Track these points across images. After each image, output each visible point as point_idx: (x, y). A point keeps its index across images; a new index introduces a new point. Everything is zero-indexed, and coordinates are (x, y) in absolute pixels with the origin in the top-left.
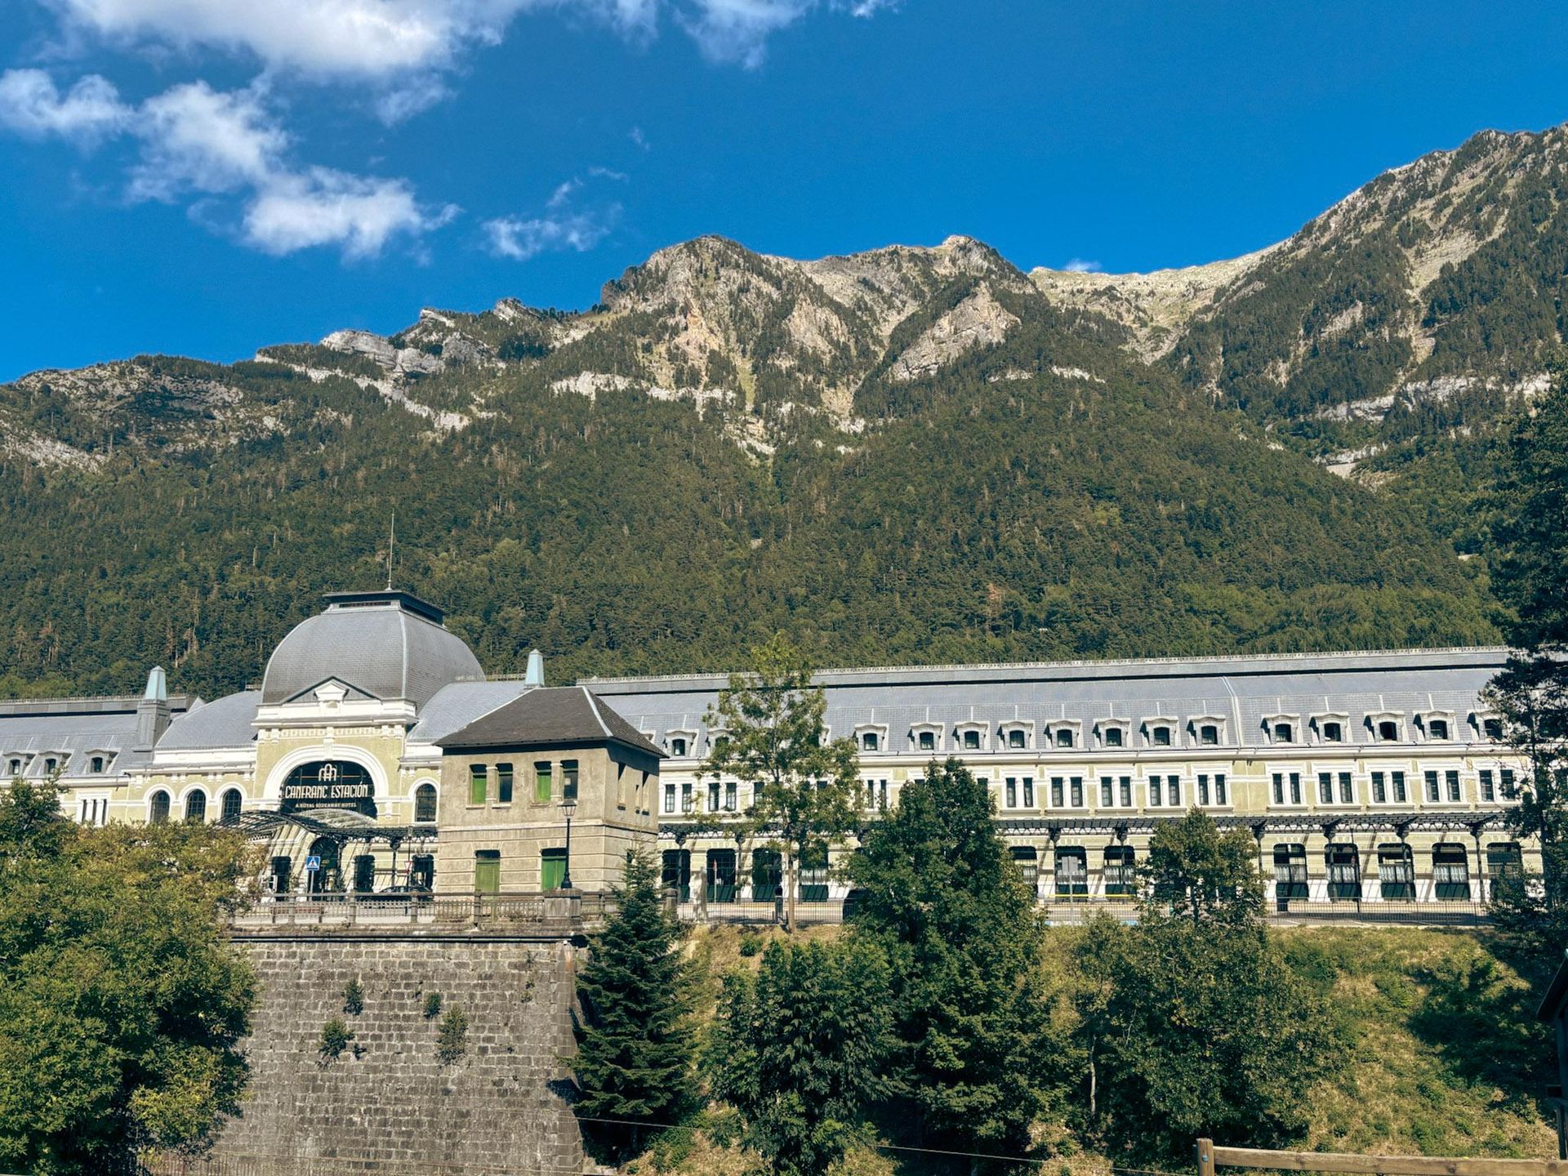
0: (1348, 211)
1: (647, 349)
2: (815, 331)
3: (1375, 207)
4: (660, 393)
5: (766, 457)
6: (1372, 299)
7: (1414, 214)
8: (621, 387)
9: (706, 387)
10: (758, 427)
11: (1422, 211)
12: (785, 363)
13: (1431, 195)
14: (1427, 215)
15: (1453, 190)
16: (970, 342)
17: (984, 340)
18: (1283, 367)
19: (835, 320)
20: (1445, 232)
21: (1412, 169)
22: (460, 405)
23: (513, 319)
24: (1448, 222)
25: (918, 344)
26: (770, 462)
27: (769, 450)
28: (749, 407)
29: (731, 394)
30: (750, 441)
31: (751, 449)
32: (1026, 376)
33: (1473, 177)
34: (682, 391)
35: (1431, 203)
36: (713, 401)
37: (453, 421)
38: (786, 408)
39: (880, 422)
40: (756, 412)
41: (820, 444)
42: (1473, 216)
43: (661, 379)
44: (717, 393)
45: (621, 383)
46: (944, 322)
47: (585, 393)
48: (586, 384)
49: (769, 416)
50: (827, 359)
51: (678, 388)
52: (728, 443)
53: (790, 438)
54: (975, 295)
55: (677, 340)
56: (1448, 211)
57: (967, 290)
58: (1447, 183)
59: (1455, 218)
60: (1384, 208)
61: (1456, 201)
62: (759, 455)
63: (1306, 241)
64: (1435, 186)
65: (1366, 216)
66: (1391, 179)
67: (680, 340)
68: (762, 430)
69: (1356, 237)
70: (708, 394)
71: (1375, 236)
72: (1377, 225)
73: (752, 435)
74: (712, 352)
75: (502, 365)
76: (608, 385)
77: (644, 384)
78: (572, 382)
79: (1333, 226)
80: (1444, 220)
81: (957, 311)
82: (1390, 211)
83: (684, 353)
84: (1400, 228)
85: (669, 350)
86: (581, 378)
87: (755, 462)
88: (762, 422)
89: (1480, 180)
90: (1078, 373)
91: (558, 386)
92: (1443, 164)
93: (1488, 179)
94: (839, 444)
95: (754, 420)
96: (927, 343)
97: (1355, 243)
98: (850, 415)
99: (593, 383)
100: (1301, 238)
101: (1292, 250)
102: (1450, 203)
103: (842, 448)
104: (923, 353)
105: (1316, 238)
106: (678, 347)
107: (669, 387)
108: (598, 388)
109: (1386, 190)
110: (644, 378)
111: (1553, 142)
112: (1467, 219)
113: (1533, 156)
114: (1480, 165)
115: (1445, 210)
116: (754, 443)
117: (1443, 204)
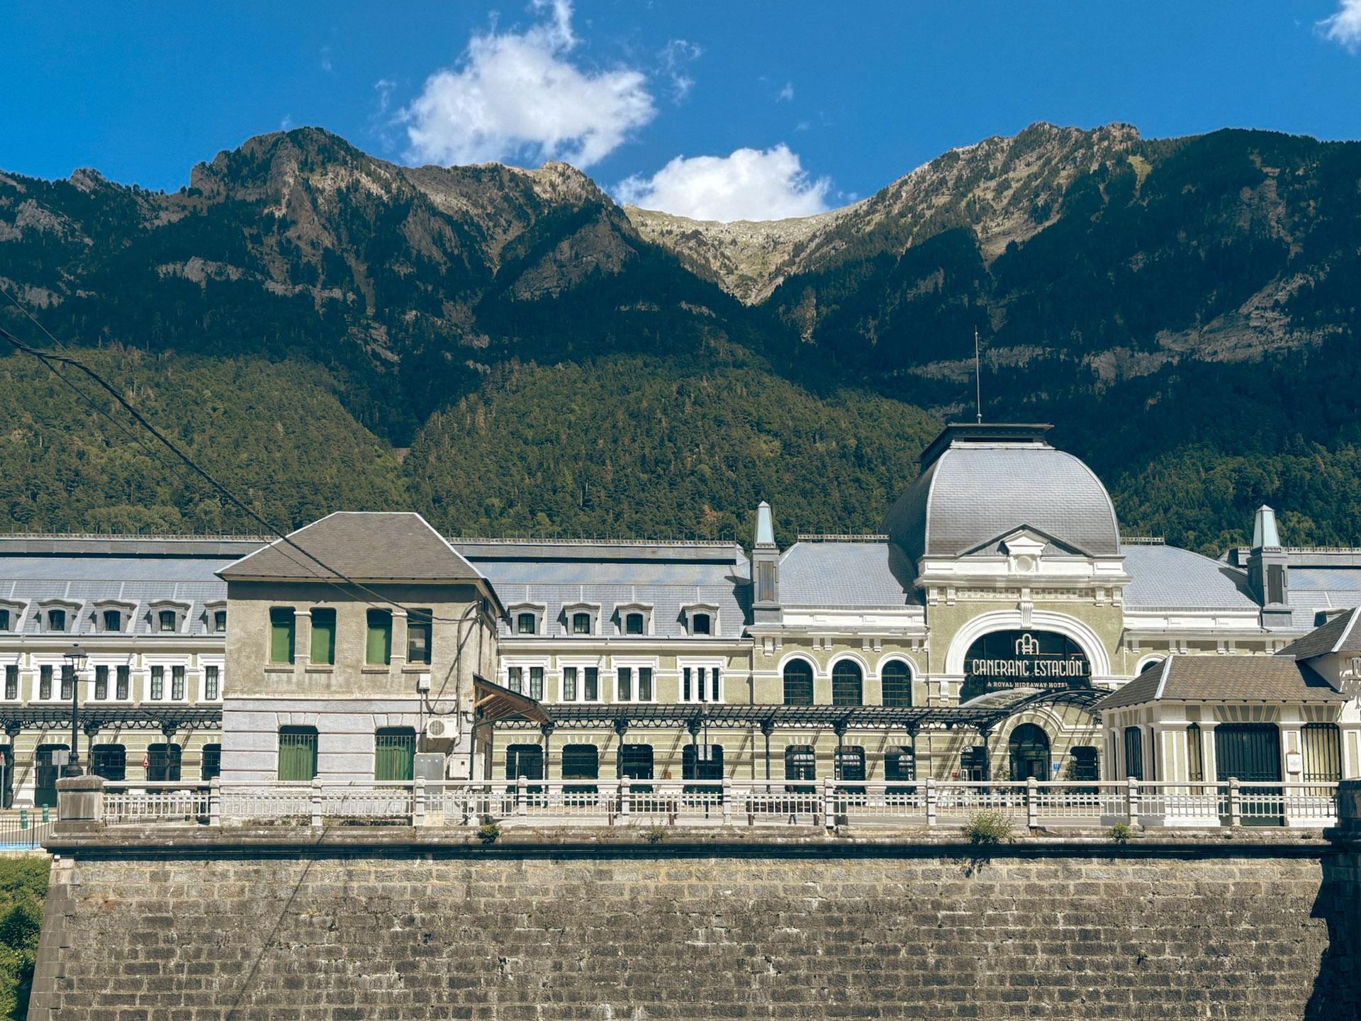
0: (918, 183)
1: (256, 239)
2: (429, 240)
3: (943, 182)
4: (277, 288)
5: (392, 364)
6: (952, 266)
7: (978, 192)
8: (234, 277)
9: (324, 287)
10: (381, 333)
11: (984, 191)
12: (404, 270)
13: (992, 178)
14: (990, 196)
15: (1011, 174)
16: (590, 269)
17: (605, 268)
18: (872, 323)
19: (448, 232)
20: (1007, 213)
21: (977, 149)
22: (48, 280)
23: (94, 192)
24: (1009, 203)
25: (538, 265)
26: (396, 369)
27: (395, 358)
28: (370, 311)
29: (351, 296)
30: (374, 346)
31: (375, 355)
32: (656, 308)
33: (1028, 165)
34: (298, 289)
35: (993, 184)
36: (332, 300)
37: (39, 297)
38: (411, 315)
39: (506, 340)
40: (378, 317)
41: (449, 356)
42: (1031, 201)
43: (275, 273)
44: (337, 293)
45: (234, 274)
46: (565, 245)
47: (195, 279)
48: (194, 270)
49: (392, 323)
50: (443, 269)
51: (295, 284)
52: (353, 346)
53: (414, 348)
54: (597, 223)
55: (288, 234)
56: (1009, 193)
57: (588, 216)
58: (1006, 168)
59: (1015, 200)
60: (950, 184)
61: (1015, 185)
62: (385, 362)
63: (880, 207)
64: (995, 168)
65: (936, 188)
66: (955, 157)
67: (291, 233)
68: (385, 337)
69: (929, 208)
70: (326, 294)
71: (947, 208)
72: (946, 199)
73: (375, 341)
74: (326, 249)
75: (87, 240)
76: (219, 273)
77: (259, 277)
78: (178, 266)
79: (904, 194)
80: (1005, 201)
81: (578, 236)
82: (956, 187)
83: (297, 247)
84: (968, 204)
85: (280, 243)
86: (190, 263)
87: (381, 370)
88: (384, 329)
89: (1035, 168)
90: (705, 310)
91: (163, 270)
92: (1003, 151)
93: (1042, 168)
94: (469, 358)
95: (376, 325)
96: (548, 265)
97: (928, 213)
98: (473, 330)
99: (203, 270)
100: (876, 203)
101: (868, 213)
102: (1009, 187)
103: (470, 363)
104: (544, 275)
105: (890, 205)
106: (289, 241)
107: (284, 282)
108: (209, 275)
109: (952, 167)
110: (257, 270)
111: (1101, 139)
112: (1025, 203)
113: (1083, 151)
114: (1035, 155)
115: (1005, 193)
116: (379, 349)
117: (1003, 187)
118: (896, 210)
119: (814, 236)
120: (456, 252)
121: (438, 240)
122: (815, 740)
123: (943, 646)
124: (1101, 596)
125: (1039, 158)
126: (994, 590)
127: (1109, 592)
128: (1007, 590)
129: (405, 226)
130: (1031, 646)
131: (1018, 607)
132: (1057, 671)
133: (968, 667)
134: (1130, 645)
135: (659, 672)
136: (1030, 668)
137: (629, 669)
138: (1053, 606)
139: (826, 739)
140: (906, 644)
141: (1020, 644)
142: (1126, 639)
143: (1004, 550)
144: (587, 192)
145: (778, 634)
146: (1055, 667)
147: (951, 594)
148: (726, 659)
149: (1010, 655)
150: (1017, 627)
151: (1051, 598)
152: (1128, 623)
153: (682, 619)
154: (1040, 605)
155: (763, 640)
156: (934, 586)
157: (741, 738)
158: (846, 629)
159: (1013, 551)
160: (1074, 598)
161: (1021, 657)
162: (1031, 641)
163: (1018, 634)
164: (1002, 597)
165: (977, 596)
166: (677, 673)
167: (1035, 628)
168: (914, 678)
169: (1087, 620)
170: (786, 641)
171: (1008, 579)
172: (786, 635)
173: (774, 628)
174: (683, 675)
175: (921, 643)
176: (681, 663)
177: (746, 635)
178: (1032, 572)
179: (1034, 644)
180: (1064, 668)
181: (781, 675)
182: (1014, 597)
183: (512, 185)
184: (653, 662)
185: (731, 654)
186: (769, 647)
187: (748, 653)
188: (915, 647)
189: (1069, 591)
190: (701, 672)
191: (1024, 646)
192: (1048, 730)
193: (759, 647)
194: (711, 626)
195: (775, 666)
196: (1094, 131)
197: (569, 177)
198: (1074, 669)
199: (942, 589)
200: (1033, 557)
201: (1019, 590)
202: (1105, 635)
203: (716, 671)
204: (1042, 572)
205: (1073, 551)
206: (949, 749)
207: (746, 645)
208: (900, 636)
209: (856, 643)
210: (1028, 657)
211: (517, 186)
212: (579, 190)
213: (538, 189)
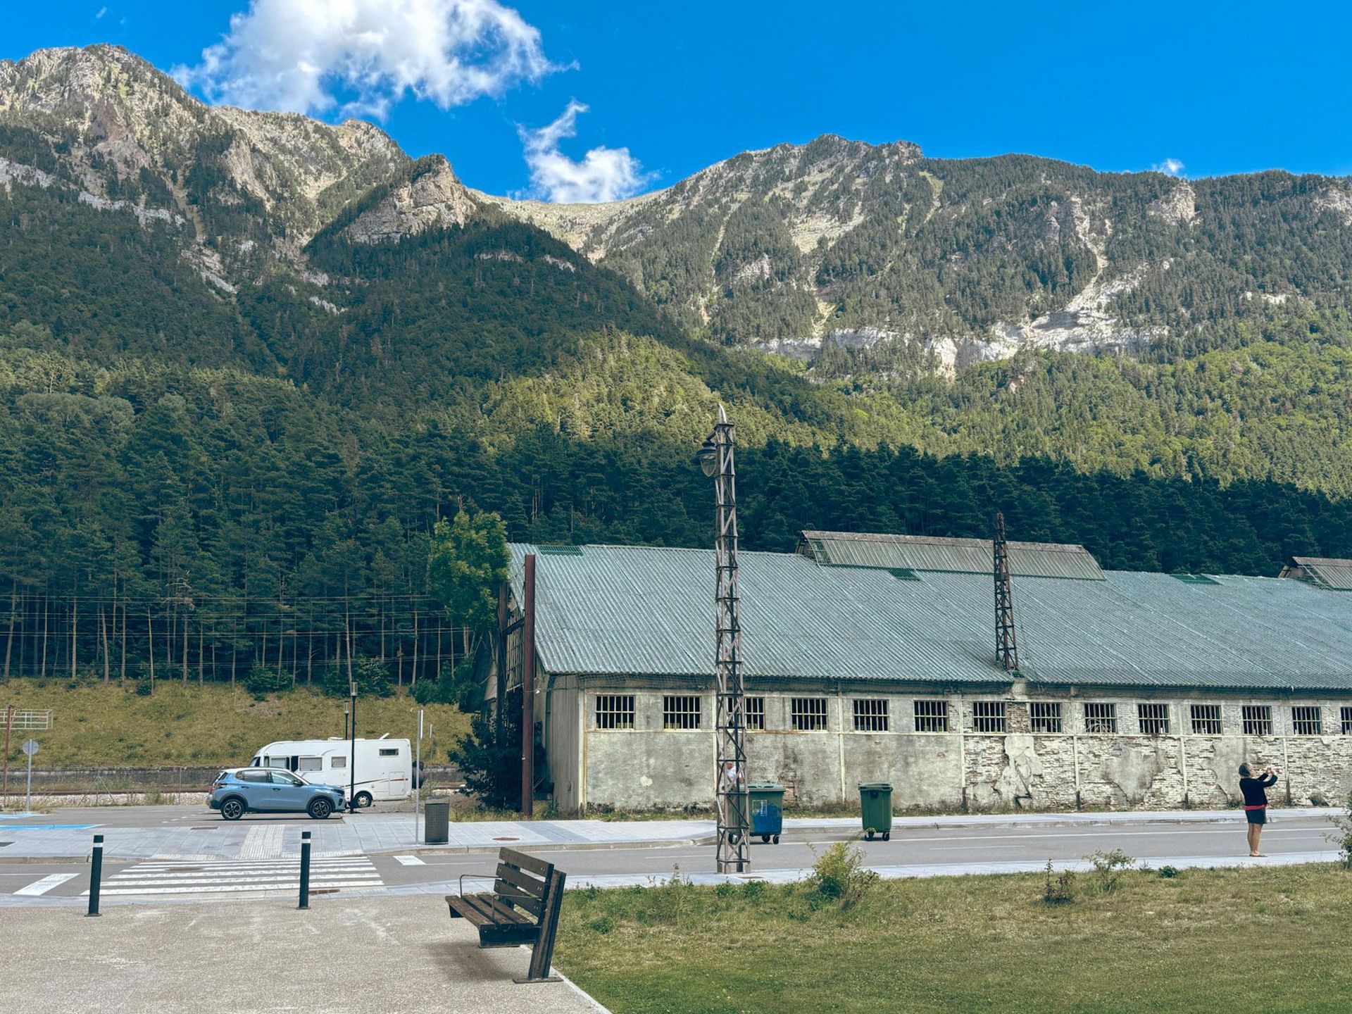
0: (715, 179)
1: (62, 149)
2: (252, 174)
3: (741, 179)
4: (98, 203)
5: (229, 295)
6: (775, 254)
7: (777, 191)
8: (44, 184)
9: (147, 207)
10: (213, 260)
11: (783, 190)
12: (232, 201)
13: (788, 180)
15: (806, 178)
16: (433, 218)
17: (448, 219)
18: (702, 301)
19: (270, 168)
20: (809, 211)
21: (771, 153)
24: (810, 204)
25: (377, 209)
26: (233, 300)
27: (229, 288)
28: (201, 237)
29: (179, 219)
30: (208, 274)
31: (210, 283)
32: (520, 259)
33: (821, 171)
34: (118, 205)
35: (791, 185)
36: (159, 222)
38: (247, 246)
39: (347, 281)
40: (210, 243)
41: (292, 288)
42: (832, 203)
43: (90, 185)
44: (164, 214)
45: (45, 180)
46: (405, 193)
49: (226, 251)
50: (268, 206)
51: (114, 199)
52: (187, 270)
53: (253, 280)
54: (437, 173)
55: (98, 148)
56: (808, 194)
57: (430, 165)
58: (801, 171)
59: (815, 201)
60: (748, 182)
61: (812, 188)
62: (219, 291)
63: (679, 198)
64: (791, 171)
65: (735, 185)
66: (750, 158)
67: (101, 148)
68: (218, 266)
69: (733, 201)
70: (151, 213)
71: (751, 203)
72: (747, 195)
73: (208, 268)
74: (143, 169)
76: (28, 177)
77: (72, 187)
79: (702, 188)
80: (805, 202)
81: (418, 185)
82: (755, 185)
83: (110, 162)
84: (771, 200)
85: (89, 156)
87: (218, 299)
88: (217, 257)
89: (827, 175)
90: (569, 265)
92: (795, 157)
93: (836, 176)
94: (312, 294)
95: (209, 253)
96: (388, 210)
97: (735, 207)
98: (308, 268)
99: (7, 172)
100: (675, 193)
101: (667, 203)
102: (806, 189)
103: (315, 299)
104: (383, 219)
105: (688, 198)
106: (101, 155)
107: (101, 196)
108: (14, 179)
109: (747, 167)
110: (69, 180)
111: (891, 154)
112: (826, 204)
113: (875, 162)
114: (827, 162)
115: (804, 194)
116: (213, 278)
117: (800, 189)
118: (696, 200)
119: (611, 222)
121: (260, 176)
125: (831, 166)
129: (226, 157)
144: (392, 152)
183: (317, 136)
196: (883, 147)
197: (373, 136)
211: (322, 137)
212: (384, 149)
213: (343, 143)
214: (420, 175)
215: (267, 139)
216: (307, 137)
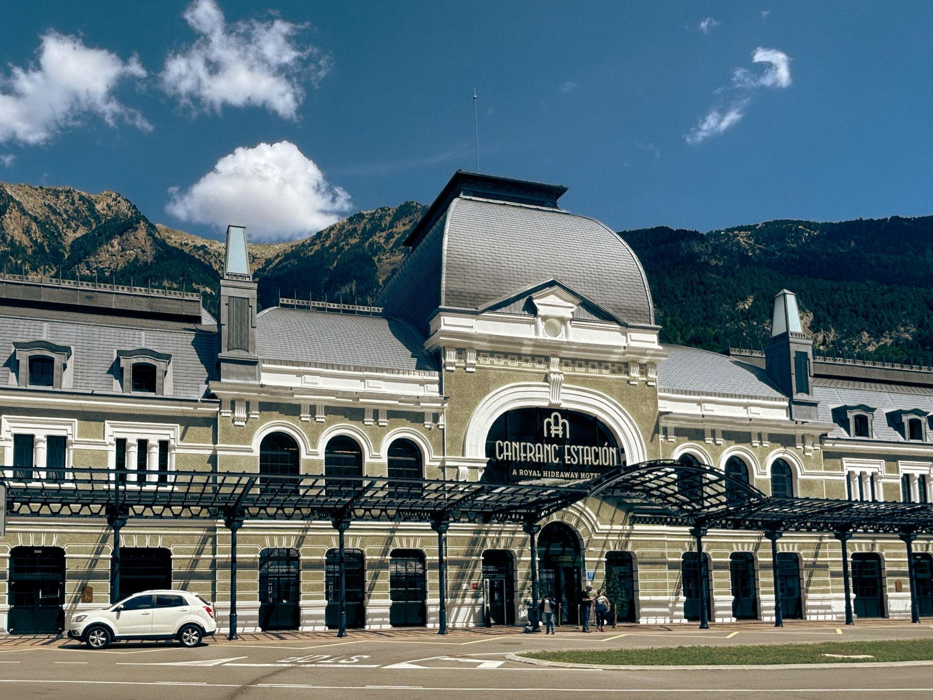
0: (340, 230)
2: (21, 231)
3: (355, 230)
7: (375, 238)
11: (379, 238)
13: (383, 230)
14: (382, 241)
15: (394, 230)
17: (142, 259)
19: (34, 226)
20: (392, 251)
21: (375, 213)
24: (393, 246)
25: (97, 253)
33: (404, 225)
35: (384, 234)
46: (115, 242)
50: (29, 250)
54: (136, 229)
56: (393, 240)
57: (131, 224)
58: (392, 225)
59: (396, 245)
60: (359, 232)
61: (396, 236)
63: (318, 242)
64: (385, 225)
65: (352, 233)
66: (362, 216)
69: (347, 244)
71: (357, 246)
72: (356, 240)
79: (332, 235)
80: (391, 245)
81: (124, 237)
82: (362, 234)
84: (370, 244)
89: (408, 227)
92: (389, 215)
96: (103, 254)
97: (346, 248)
100: (315, 239)
101: (310, 245)
102: (393, 237)
104: (99, 260)
105: (324, 241)
109: (360, 222)
114: (408, 220)
115: (391, 240)
117: (390, 236)
118: (327, 244)
119: (278, 256)
120: (39, 240)
121: (27, 231)
122: (301, 540)
123: (461, 421)
124: (635, 373)
125: (410, 222)
126: (519, 357)
127: (644, 368)
128: (534, 358)
129: (3, 219)
130: (560, 428)
131: (546, 379)
132: (589, 459)
133: (490, 450)
134: (665, 431)
135: (77, 443)
136: (559, 454)
137: (33, 436)
138: (584, 381)
139: (316, 540)
140: (417, 418)
141: (549, 424)
142: (662, 424)
143: (531, 309)
144: (132, 212)
145: (253, 396)
146: (587, 454)
147: (471, 358)
148: (178, 428)
149: (538, 437)
150: (545, 404)
151: (581, 371)
152: (664, 406)
153: (116, 371)
154: (570, 379)
155: (233, 405)
156: (451, 347)
157: (197, 539)
158: (344, 394)
159: (542, 311)
160: (606, 374)
161: (550, 440)
162: (561, 421)
163: (546, 412)
164: (527, 366)
165: (500, 363)
166: (105, 444)
167: (564, 406)
168: (427, 462)
169: (621, 399)
170: (265, 407)
171: (537, 344)
172: (265, 398)
173: (249, 388)
174: (114, 448)
175: (436, 418)
176: (112, 431)
177: (209, 396)
178: (561, 338)
179: (564, 425)
180: (597, 456)
181: (257, 452)
182: (541, 368)
183: (81, 202)
184: (69, 429)
185: (187, 422)
186: (241, 413)
187: (211, 422)
188: (428, 423)
189: (600, 364)
190: (143, 445)
191: (553, 427)
192: (580, 530)
193: (226, 413)
194: (158, 381)
195: (248, 440)
197: (119, 202)
198: (606, 456)
199: (461, 352)
200: (563, 320)
201: (547, 359)
202: (641, 419)
203: (164, 446)
204: (572, 339)
205: (606, 317)
206: (470, 553)
207: (209, 409)
208: (410, 407)
209: (355, 414)
210: (556, 440)
211: (84, 203)
212: (126, 211)
213: (98, 207)
214: (126, 230)
215: (45, 205)
216: (73, 203)
